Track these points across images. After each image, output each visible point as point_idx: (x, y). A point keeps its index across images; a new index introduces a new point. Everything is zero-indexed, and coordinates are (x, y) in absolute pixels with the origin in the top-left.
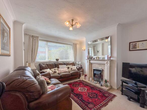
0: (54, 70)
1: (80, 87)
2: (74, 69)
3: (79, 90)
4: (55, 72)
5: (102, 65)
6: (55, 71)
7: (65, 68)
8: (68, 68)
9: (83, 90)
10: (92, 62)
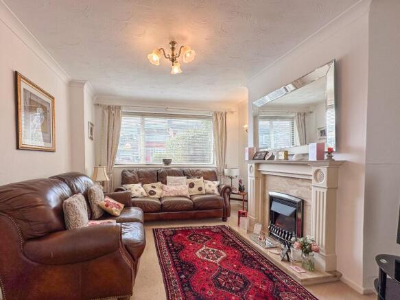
0: (152, 187)
1: (209, 245)
2: (210, 190)
3: (197, 253)
4: (152, 193)
5: (299, 182)
6: (152, 189)
7: (182, 184)
8: (192, 185)
9: (208, 257)
10: (264, 168)
